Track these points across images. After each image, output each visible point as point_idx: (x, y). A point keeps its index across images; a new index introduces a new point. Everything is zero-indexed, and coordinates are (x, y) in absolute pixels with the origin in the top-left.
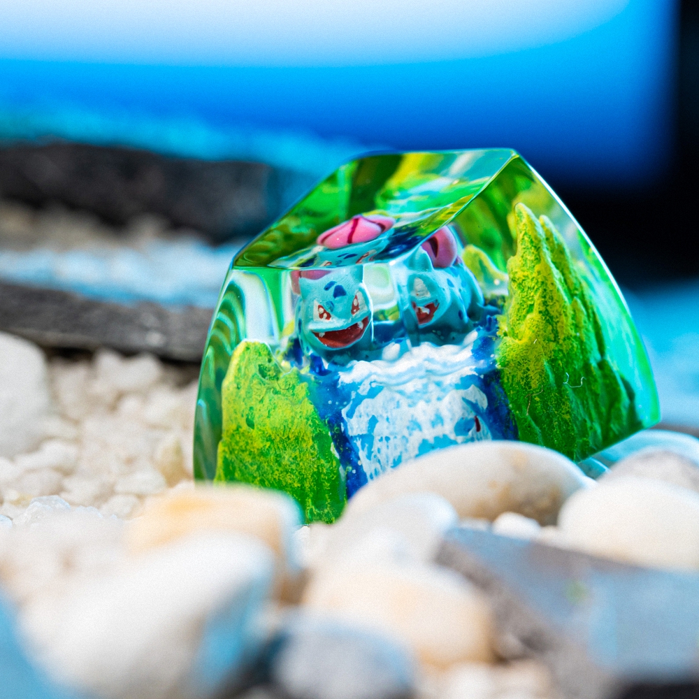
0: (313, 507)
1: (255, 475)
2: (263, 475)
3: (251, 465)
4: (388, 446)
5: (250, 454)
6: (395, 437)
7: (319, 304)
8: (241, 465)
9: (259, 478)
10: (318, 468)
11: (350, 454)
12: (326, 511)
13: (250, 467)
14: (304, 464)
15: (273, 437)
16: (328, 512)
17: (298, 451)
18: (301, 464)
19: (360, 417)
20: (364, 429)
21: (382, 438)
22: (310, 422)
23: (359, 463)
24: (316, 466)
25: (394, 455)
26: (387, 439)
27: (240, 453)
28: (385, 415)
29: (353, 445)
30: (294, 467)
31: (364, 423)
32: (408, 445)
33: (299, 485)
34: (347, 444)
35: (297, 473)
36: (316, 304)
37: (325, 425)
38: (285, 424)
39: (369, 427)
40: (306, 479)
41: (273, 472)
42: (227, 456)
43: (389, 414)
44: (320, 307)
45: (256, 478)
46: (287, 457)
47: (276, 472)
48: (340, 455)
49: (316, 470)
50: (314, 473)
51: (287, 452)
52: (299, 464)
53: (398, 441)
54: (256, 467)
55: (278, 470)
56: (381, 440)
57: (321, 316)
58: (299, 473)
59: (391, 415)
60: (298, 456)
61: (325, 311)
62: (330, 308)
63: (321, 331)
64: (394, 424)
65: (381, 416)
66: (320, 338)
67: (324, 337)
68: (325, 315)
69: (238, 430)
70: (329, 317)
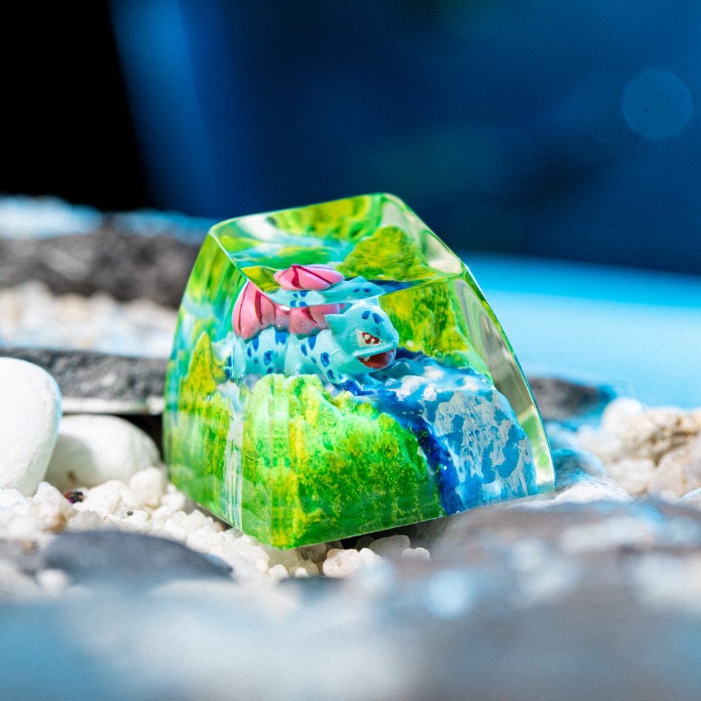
0: (400, 510)
1: (336, 493)
2: (344, 491)
3: (332, 484)
4: (478, 438)
5: (330, 475)
6: (484, 429)
7: (361, 332)
8: (320, 486)
9: (340, 496)
10: (405, 473)
11: (439, 453)
12: (414, 510)
13: (330, 486)
14: (389, 472)
15: (355, 454)
16: (417, 511)
17: (382, 462)
18: (386, 473)
19: (443, 419)
20: (450, 428)
21: (472, 432)
22: (395, 433)
23: (449, 459)
24: (403, 471)
25: (485, 445)
26: (477, 432)
27: (319, 476)
28: (469, 413)
29: (441, 444)
30: (379, 477)
31: (449, 424)
32: (498, 434)
33: (384, 493)
34: (435, 445)
35: (382, 482)
36: (359, 332)
37: (410, 432)
38: (368, 440)
39: (454, 426)
40: (391, 485)
41: (357, 486)
42: (303, 482)
43: (472, 411)
44: (364, 334)
45: (337, 495)
46: (372, 469)
47: (361, 486)
48: (427, 457)
49: (402, 475)
50: (401, 478)
51: (371, 465)
52: (383, 473)
53: (487, 433)
54: (337, 485)
55: (361, 483)
56: (471, 434)
57: (368, 342)
58: (384, 481)
59: (474, 411)
60: (383, 466)
61: (372, 337)
62: (377, 333)
63: (366, 356)
64: (479, 418)
65: (465, 414)
66: (365, 363)
67: (369, 361)
68: (373, 340)
69: (316, 455)
70: (377, 341)
